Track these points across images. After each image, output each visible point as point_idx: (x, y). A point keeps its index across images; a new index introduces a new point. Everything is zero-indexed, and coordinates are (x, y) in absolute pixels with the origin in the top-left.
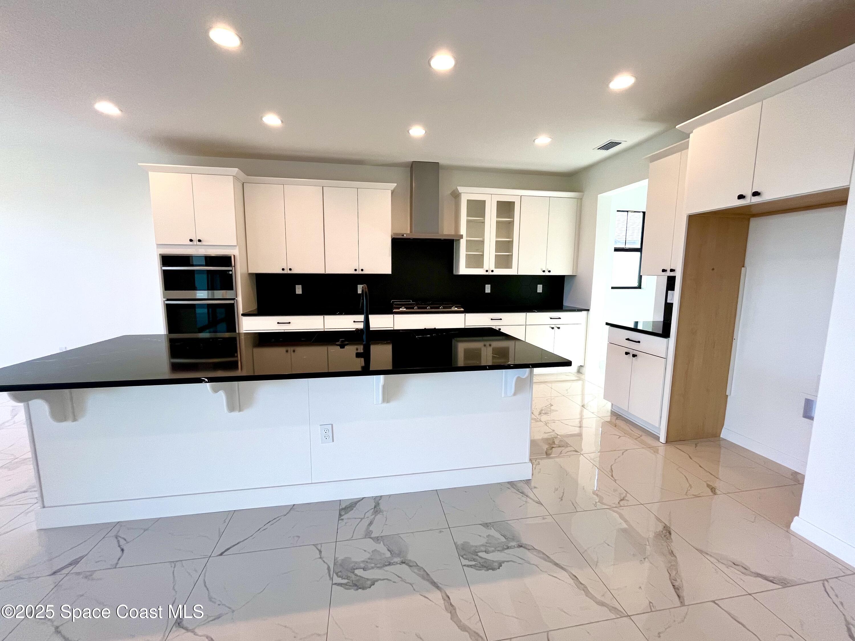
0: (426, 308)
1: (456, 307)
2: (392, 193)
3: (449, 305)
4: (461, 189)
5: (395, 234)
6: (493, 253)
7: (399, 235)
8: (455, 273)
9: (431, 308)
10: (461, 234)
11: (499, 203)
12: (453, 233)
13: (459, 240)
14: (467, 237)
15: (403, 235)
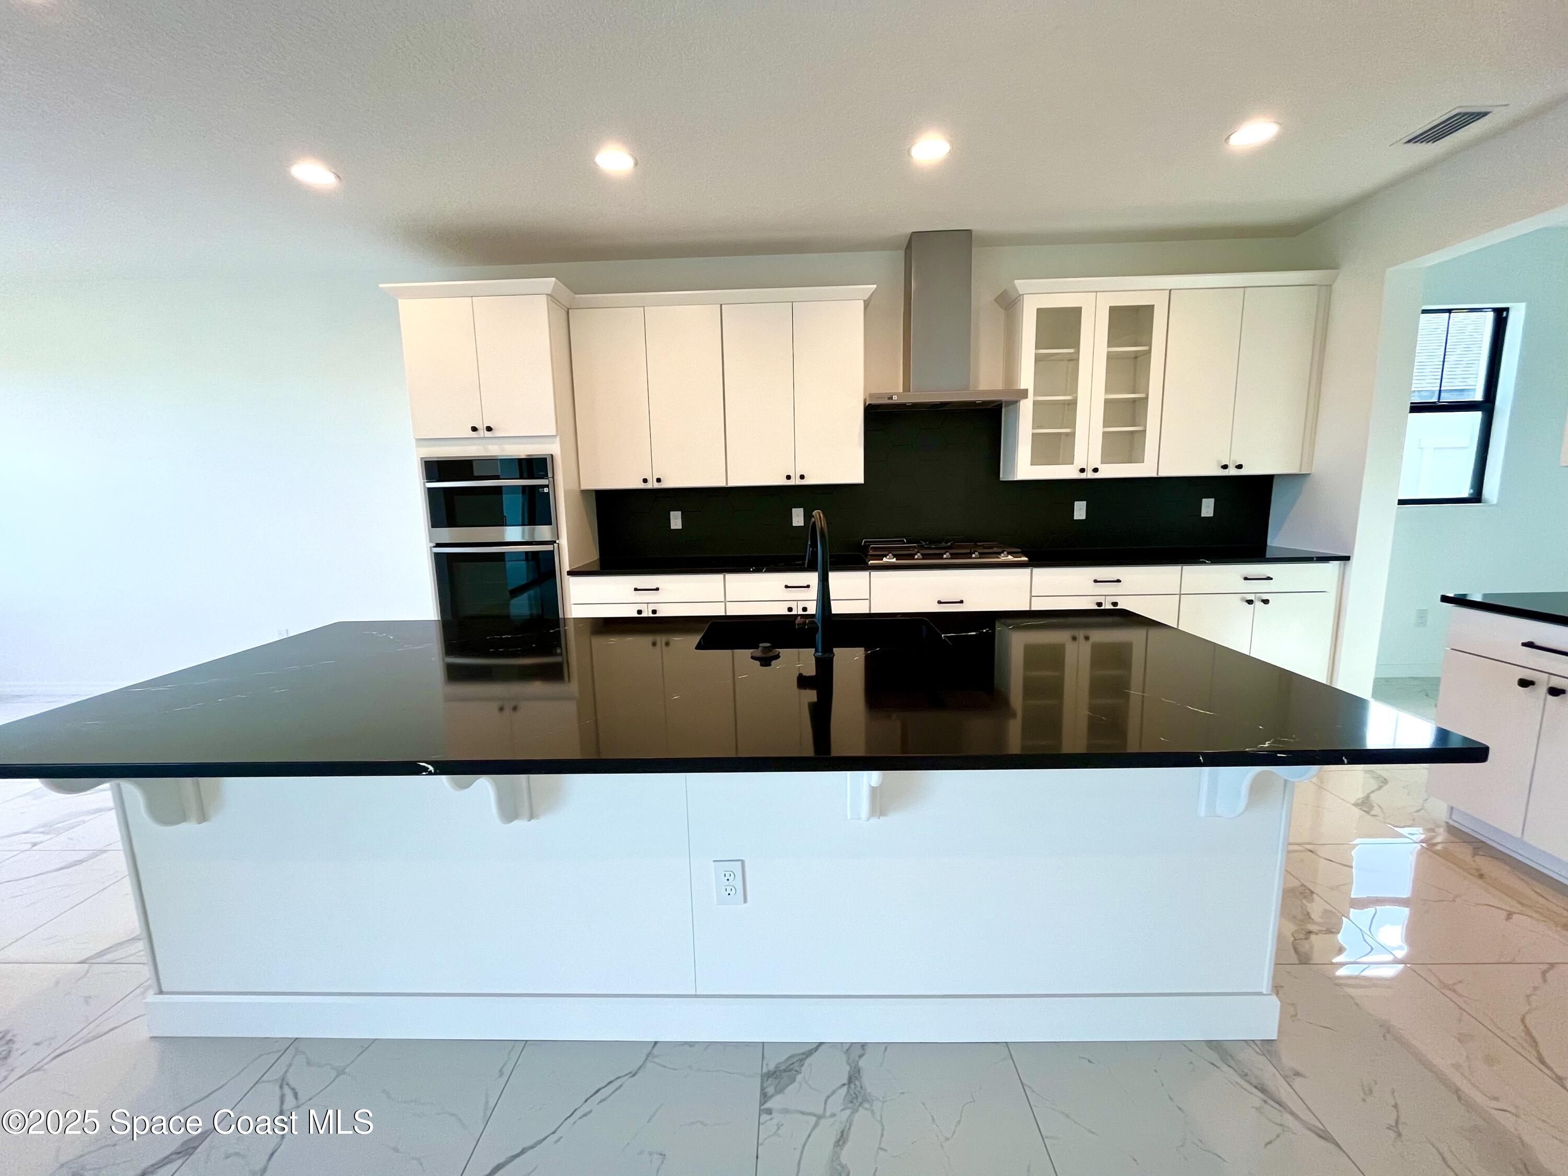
0: (940, 556)
1: (1009, 553)
2: (867, 304)
3: (992, 548)
4: (1021, 285)
5: (871, 396)
6: (1098, 429)
7: (882, 398)
8: (1003, 477)
9: (954, 556)
10: (1022, 387)
11: (1113, 310)
12: (999, 386)
13: (1015, 403)
14: (1035, 395)
15: (891, 398)
